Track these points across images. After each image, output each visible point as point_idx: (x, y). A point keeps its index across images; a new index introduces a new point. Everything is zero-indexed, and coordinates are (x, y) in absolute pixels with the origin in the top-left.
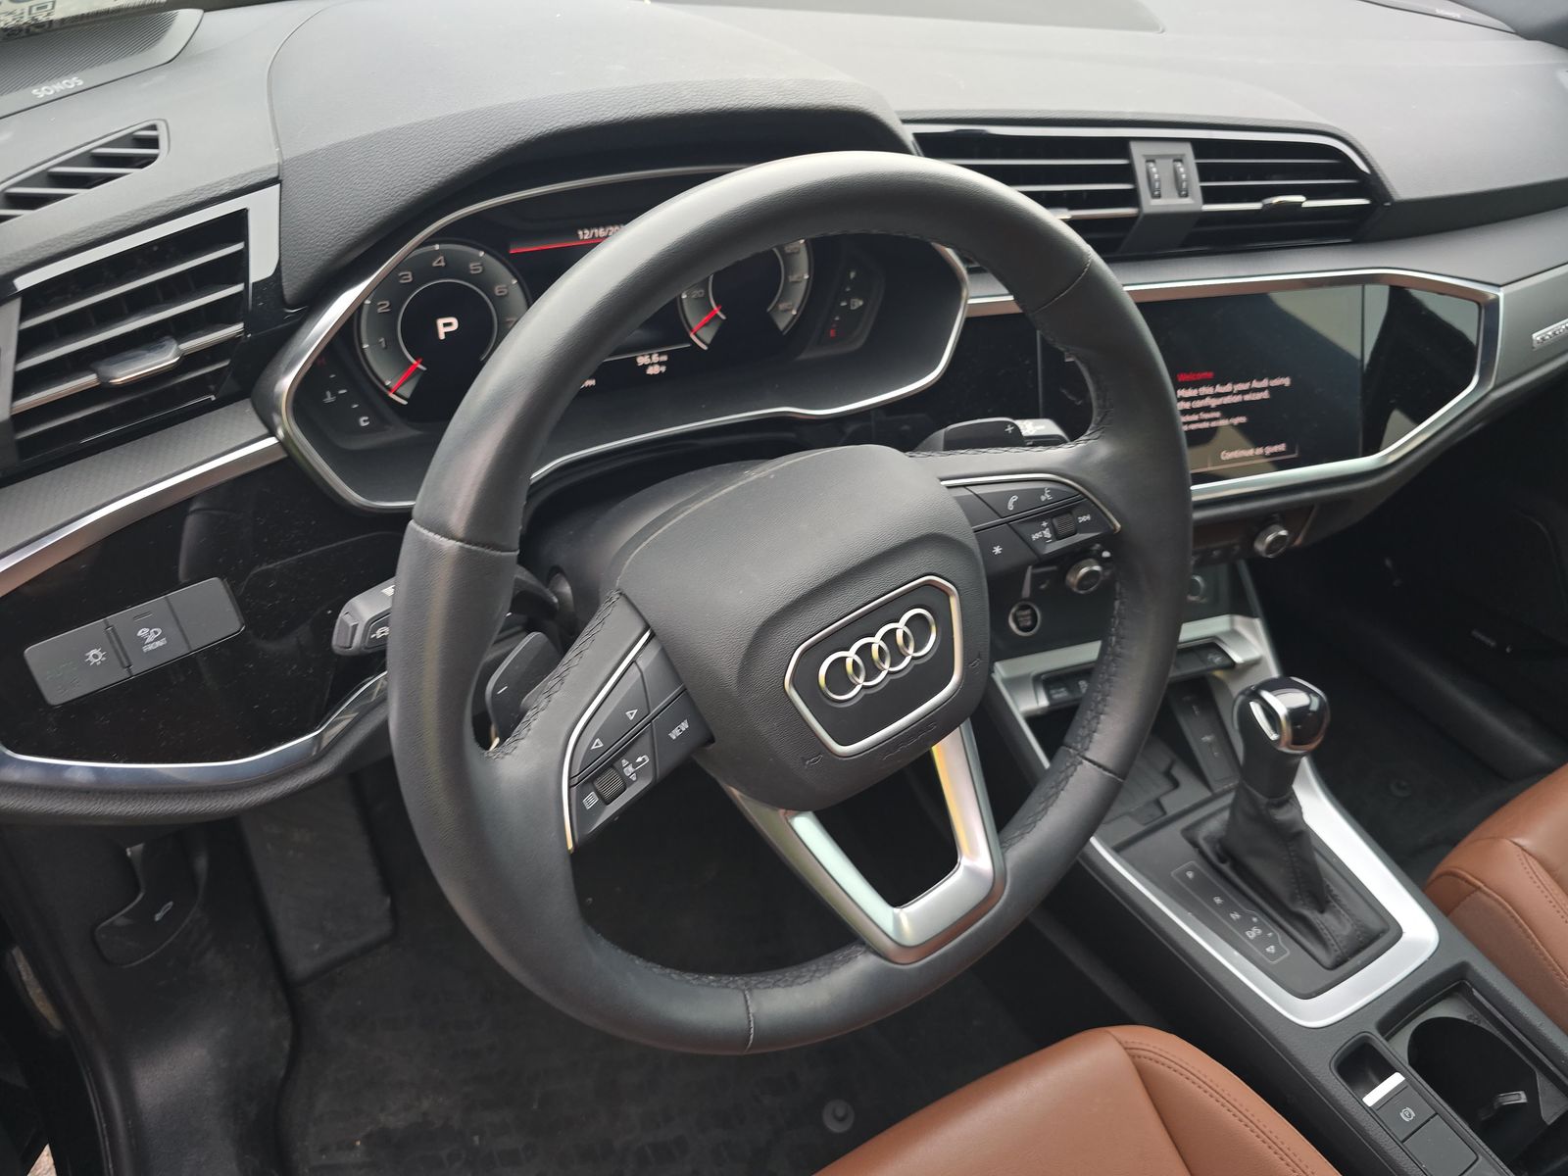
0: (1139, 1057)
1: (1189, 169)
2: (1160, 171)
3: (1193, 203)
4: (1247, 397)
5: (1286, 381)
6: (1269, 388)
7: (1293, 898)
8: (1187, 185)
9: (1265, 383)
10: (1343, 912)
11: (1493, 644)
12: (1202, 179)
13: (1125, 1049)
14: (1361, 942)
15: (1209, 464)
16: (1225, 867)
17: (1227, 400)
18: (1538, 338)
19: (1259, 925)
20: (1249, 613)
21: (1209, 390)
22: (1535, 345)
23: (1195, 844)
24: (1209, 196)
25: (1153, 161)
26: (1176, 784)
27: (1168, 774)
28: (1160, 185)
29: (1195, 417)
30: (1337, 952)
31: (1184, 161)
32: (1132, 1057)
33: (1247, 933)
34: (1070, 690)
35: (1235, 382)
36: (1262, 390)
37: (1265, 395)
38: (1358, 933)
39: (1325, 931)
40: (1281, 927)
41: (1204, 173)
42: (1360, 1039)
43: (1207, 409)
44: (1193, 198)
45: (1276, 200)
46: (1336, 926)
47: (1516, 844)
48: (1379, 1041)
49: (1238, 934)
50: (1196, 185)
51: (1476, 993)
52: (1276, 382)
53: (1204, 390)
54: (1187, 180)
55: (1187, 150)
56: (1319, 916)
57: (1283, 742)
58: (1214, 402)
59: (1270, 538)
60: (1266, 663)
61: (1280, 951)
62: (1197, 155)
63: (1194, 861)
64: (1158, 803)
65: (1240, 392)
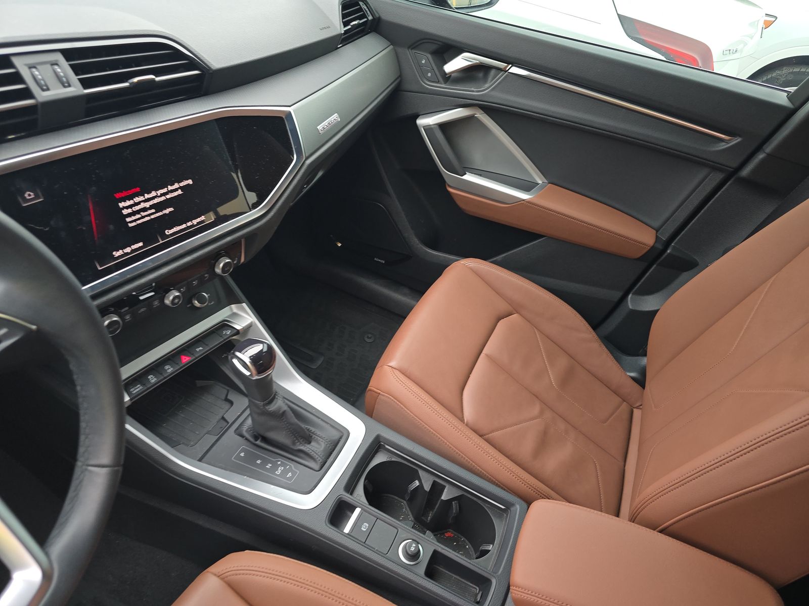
0: (227, 577)
1: (64, 68)
2: (44, 73)
3: (76, 89)
4: (168, 196)
5: (190, 182)
6: (180, 188)
7: (294, 444)
8: (67, 79)
9: (176, 186)
10: (319, 439)
11: (384, 262)
12: (77, 74)
13: (219, 576)
14: (331, 449)
15: (160, 240)
16: (258, 442)
17: (156, 201)
18: (321, 128)
19: (283, 465)
20: (238, 301)
21: (141, 198)
22: (320, 132)
23: (242, 436)
24: (86, 84)
25: (35, 67)
26: (231, 403)
27: (227, 400)
28: (45, 82)
29: (138, 216)
30: (320, 460)
31: (59, 63)
32: (223, 579)
33: (276, 472)
34: (143, 385)
35: (156, 190)
36: (176, 190)
37: (180, 192)
38: (328, 446)
39: (313, 453)
40: (293, 460)
41: (77, 70)
42: (338, 499)
43: (145, 210)
44: (75, 87)
45: (136, 80)
46: (317, 448)
47: (389, 366)
48: (347, 497)
49: (272, 475)
50: (74, 78)
51: (387, 447)
52: (182, 184)
53: (137, 200)
54: (65, 76)
55: (60, 58)
56: (308, 446)
57: (254, 374)
58: (147, 205)
59: (221, 265)
60: (255, 324)
61: (294, 473)
62: (68, 59)
63: (245, 445)
64: (223, 418)
65: (162, 195)
